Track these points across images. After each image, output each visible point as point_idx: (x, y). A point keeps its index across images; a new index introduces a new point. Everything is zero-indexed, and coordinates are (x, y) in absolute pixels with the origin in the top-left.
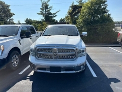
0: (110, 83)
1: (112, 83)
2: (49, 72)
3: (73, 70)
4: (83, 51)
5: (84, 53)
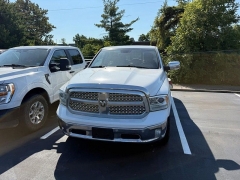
0: (217, 170)
1: (222, 170)
2: (91, 138)
3: (137, 137)
4: (161, 100)
5: (166, 103)
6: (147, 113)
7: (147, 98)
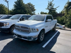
2: (17, 37)
5: (36, 31)
7: (30, 28)
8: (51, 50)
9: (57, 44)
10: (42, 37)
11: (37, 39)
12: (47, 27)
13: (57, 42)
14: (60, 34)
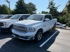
5: (33, 30)
6: (27, 32)
7: (27, 28)
8: (48, 50)
9: (55, 43)
10: (40, 36)
11: (34, 39)
12: (45, 26)
13: (55, 42)
14: (60, 34)
